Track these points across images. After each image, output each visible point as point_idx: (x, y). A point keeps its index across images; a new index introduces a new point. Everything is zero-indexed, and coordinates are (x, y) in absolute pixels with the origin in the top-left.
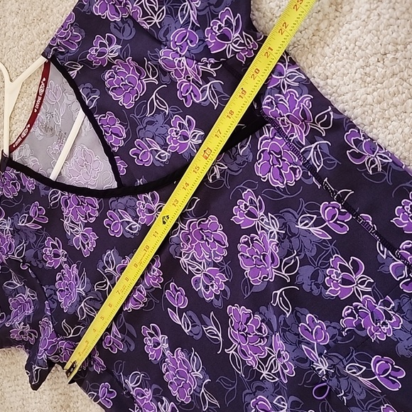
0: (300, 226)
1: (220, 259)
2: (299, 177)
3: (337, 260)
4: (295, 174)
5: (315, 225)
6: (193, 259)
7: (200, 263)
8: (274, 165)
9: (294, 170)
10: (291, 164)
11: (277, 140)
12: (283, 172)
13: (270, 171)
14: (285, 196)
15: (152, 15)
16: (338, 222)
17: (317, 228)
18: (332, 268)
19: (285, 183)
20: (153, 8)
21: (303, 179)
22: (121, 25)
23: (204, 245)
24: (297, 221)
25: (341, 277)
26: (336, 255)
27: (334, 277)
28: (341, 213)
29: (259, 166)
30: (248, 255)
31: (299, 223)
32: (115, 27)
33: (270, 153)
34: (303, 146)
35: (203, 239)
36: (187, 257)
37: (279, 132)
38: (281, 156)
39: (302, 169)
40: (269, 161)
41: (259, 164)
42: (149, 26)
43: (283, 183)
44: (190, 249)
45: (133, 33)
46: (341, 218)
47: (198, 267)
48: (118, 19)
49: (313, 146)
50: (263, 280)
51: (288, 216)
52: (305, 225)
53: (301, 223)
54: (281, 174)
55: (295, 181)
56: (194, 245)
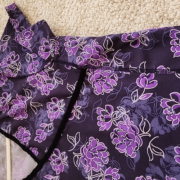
0: (134, 101)
1: (108, 160)
2: (117, 78)
3: (163, 102)
4: (114, 79)
5: (140, 94)
6: (94, 173)
7: (100, 172)
8: (102, 84)
9: (113, 78)
10: (109, 76)
11: (96, 72)
12: (108, 83)
13: (102, 88)
14: (117, 93)
15: (16, 69)
16: (150, 82)
17: (142, 95)
18: (164, 109)
19: (112, 87)
20: (15, 66)
21: (119, 78)
22: (6, 85)
23: (96, 159)
24: (131, 100)
25: (172, 109)
26: (162, 100)
27: (169, 113)
28: (148, 77)
29: (96, 90)
30: (120, 142)
31: (132, 100)
32: (4, 88)
33: (97, 81)
34: (109, 63)
35: (93, 156)
36: (90, 175)
37: (94, 68)
38: (103, 77)
39: (116, 74)
40: (99, 84)
41: (95, 89)
42: (16, 74)
43: (111, 88)
44: (89, 168)
45: (13, 84)
46: (150, 79)
47: (99, 176)
48: (4, 84)
49: (114, 59)
50: (136, 152)
51: (125, 102)
52: (136, 99)
53: (133, 99)
54: (108, 85)
55: (116, 82)
56: (90, 163)
